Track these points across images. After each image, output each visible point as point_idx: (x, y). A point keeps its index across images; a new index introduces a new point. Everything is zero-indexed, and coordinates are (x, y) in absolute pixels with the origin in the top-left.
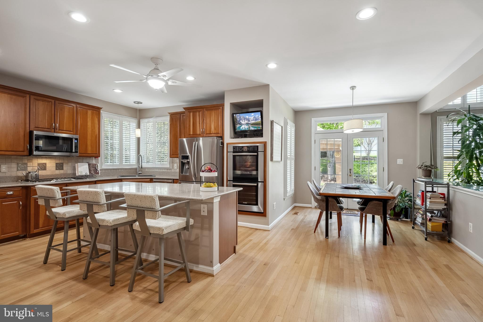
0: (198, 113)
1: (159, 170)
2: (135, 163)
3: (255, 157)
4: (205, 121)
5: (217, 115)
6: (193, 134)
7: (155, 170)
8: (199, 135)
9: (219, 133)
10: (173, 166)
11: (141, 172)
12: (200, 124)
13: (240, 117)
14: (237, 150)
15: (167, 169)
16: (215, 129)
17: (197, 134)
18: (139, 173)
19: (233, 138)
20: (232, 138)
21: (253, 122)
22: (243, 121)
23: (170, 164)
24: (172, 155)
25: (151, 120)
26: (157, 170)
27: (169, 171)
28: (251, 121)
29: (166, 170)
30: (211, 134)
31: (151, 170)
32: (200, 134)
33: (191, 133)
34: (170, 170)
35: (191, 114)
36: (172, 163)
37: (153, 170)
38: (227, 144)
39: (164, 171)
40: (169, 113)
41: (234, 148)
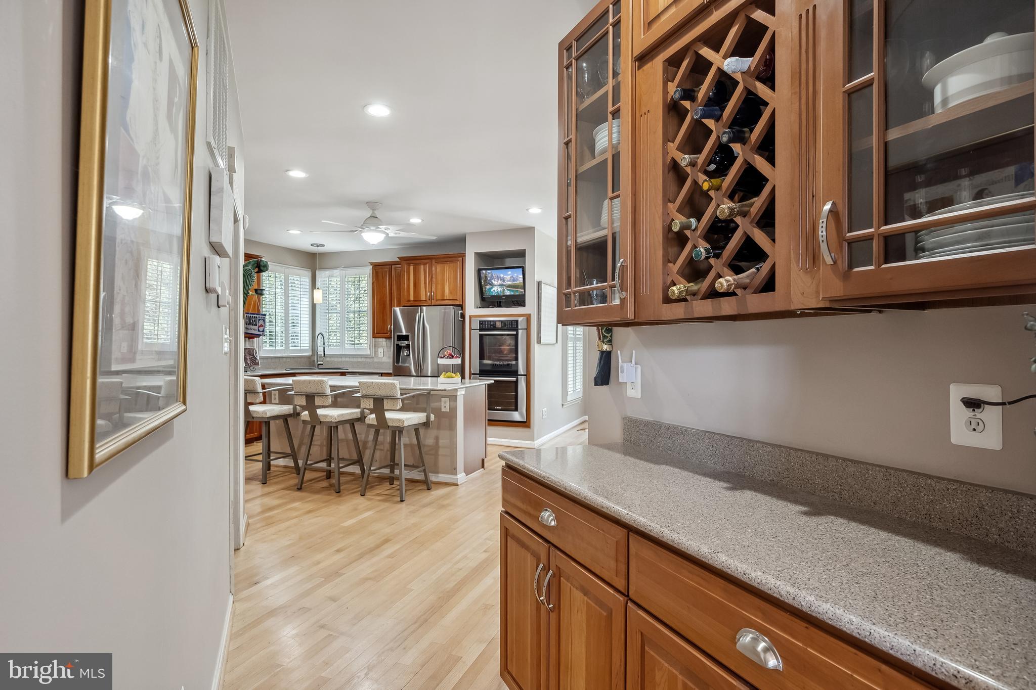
0: (422, 267)
1: (352, 360)
2: (308, 348)
3: (514, 337)
4: (434, 280)
5: (453, 271)
6: (414, 301)
7: (344, 359)
8: (424, 302)
9: (456, 299)
10: (376, 353)
11: (322, 363)
12: (425, 283)
13: (492, 275)
14: (485, 326)
15: (366, 357)
16: (451, 293)
17: (421, 301)
18: (319, 365)
19: (480, 308)
20: (477, 308)
21: (510, 283)
22: (496, 280)
23: (370, 349)
24: (377, 333)
25: (336, 272)
26: (347, 359)
27: (368, 360)
28: (508, 281)
29: (363, 360)
30: (444, 300)
31: (336, 360)
32: (426, 301)
33: (412, 298)
34: (371, 359)
35: (412, 267)
36: (376, 346)
37: (340, 360)
38: (470, 317)
39: (360, 360)
40: (371, 264)
41: (481, 323)
